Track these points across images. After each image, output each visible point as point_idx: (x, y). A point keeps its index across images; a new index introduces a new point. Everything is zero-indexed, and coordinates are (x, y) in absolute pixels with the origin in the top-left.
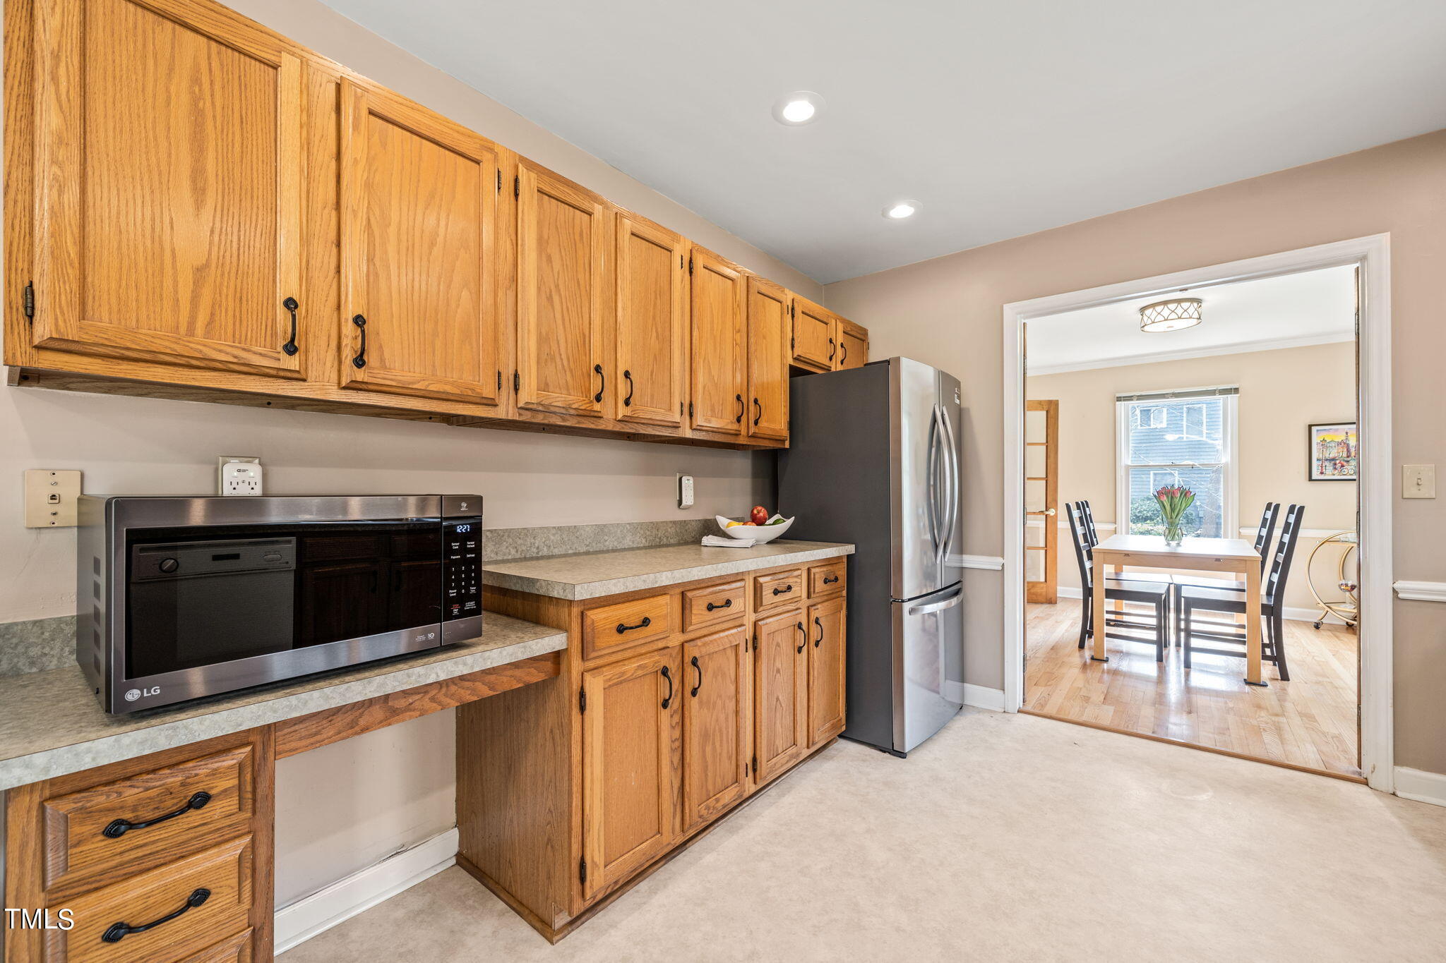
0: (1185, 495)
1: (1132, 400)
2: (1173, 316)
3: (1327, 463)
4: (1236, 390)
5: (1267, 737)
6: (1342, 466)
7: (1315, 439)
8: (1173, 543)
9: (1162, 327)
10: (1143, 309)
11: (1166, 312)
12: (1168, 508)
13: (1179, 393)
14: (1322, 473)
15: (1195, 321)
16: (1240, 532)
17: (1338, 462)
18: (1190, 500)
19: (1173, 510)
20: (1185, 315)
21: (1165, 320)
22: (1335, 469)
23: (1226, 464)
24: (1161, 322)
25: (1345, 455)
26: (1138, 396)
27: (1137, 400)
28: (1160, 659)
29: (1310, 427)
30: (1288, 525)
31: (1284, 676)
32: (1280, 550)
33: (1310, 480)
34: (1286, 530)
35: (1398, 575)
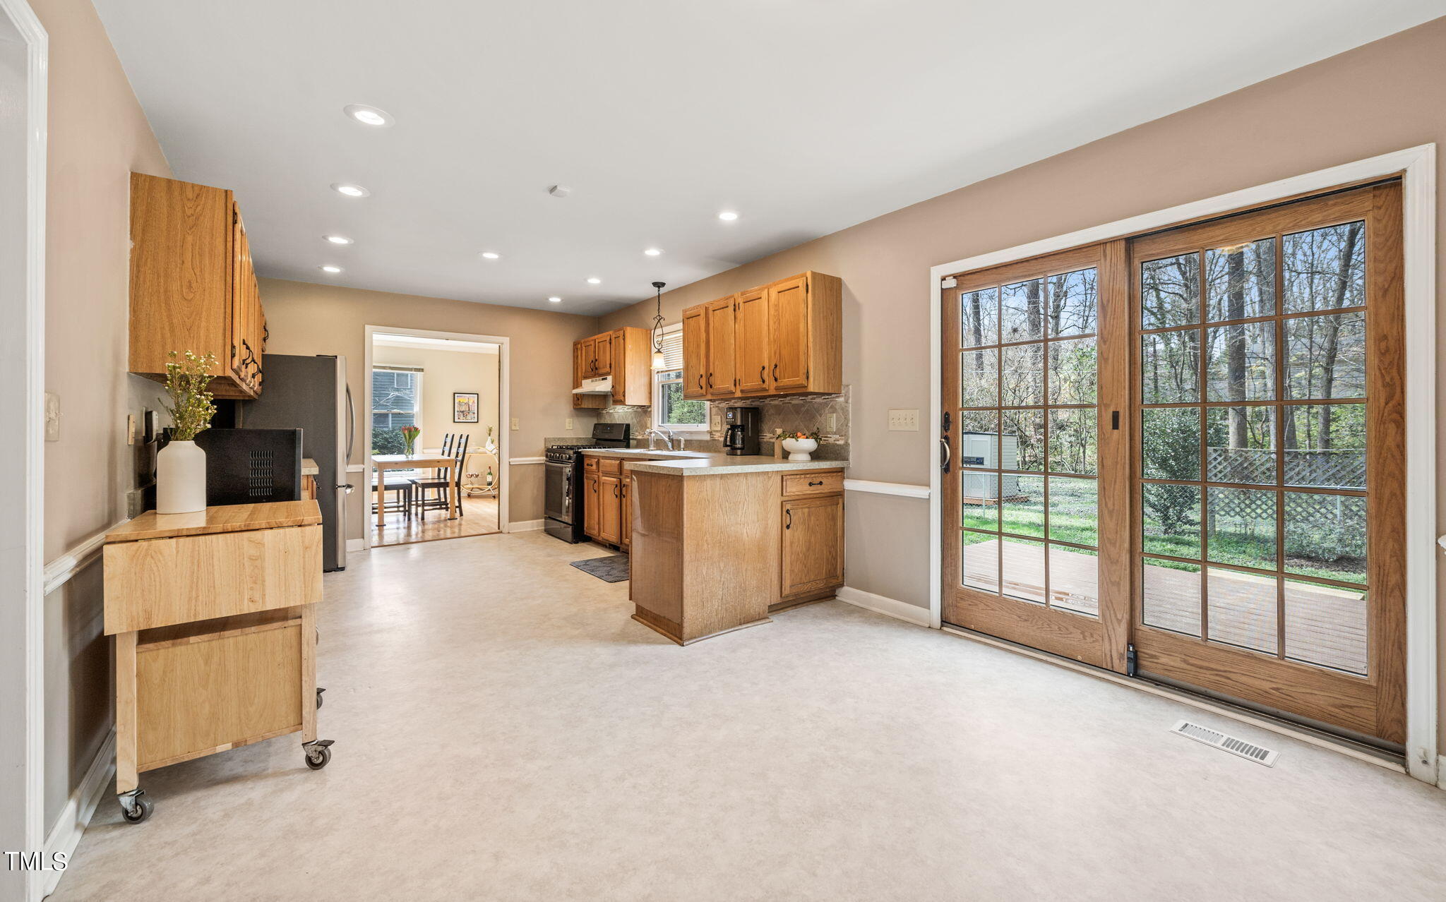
3: (461, 414)
4: (423, 371)
6: (467, 415)
7: (456, 401)
8: (408, 457)
12: (407, 437)
13: (395, 368)
14: (459, 418)
16: (424, 449)
18: (415, 433)
19: (410, 438)
22: (464, 416)
23: (417, 412)
29: (454, 394)
30: (460, 444)
31: (461, 514)
32: (457, 456)
33: (454, 422)
34: (459, 447)
35: (510, 457)
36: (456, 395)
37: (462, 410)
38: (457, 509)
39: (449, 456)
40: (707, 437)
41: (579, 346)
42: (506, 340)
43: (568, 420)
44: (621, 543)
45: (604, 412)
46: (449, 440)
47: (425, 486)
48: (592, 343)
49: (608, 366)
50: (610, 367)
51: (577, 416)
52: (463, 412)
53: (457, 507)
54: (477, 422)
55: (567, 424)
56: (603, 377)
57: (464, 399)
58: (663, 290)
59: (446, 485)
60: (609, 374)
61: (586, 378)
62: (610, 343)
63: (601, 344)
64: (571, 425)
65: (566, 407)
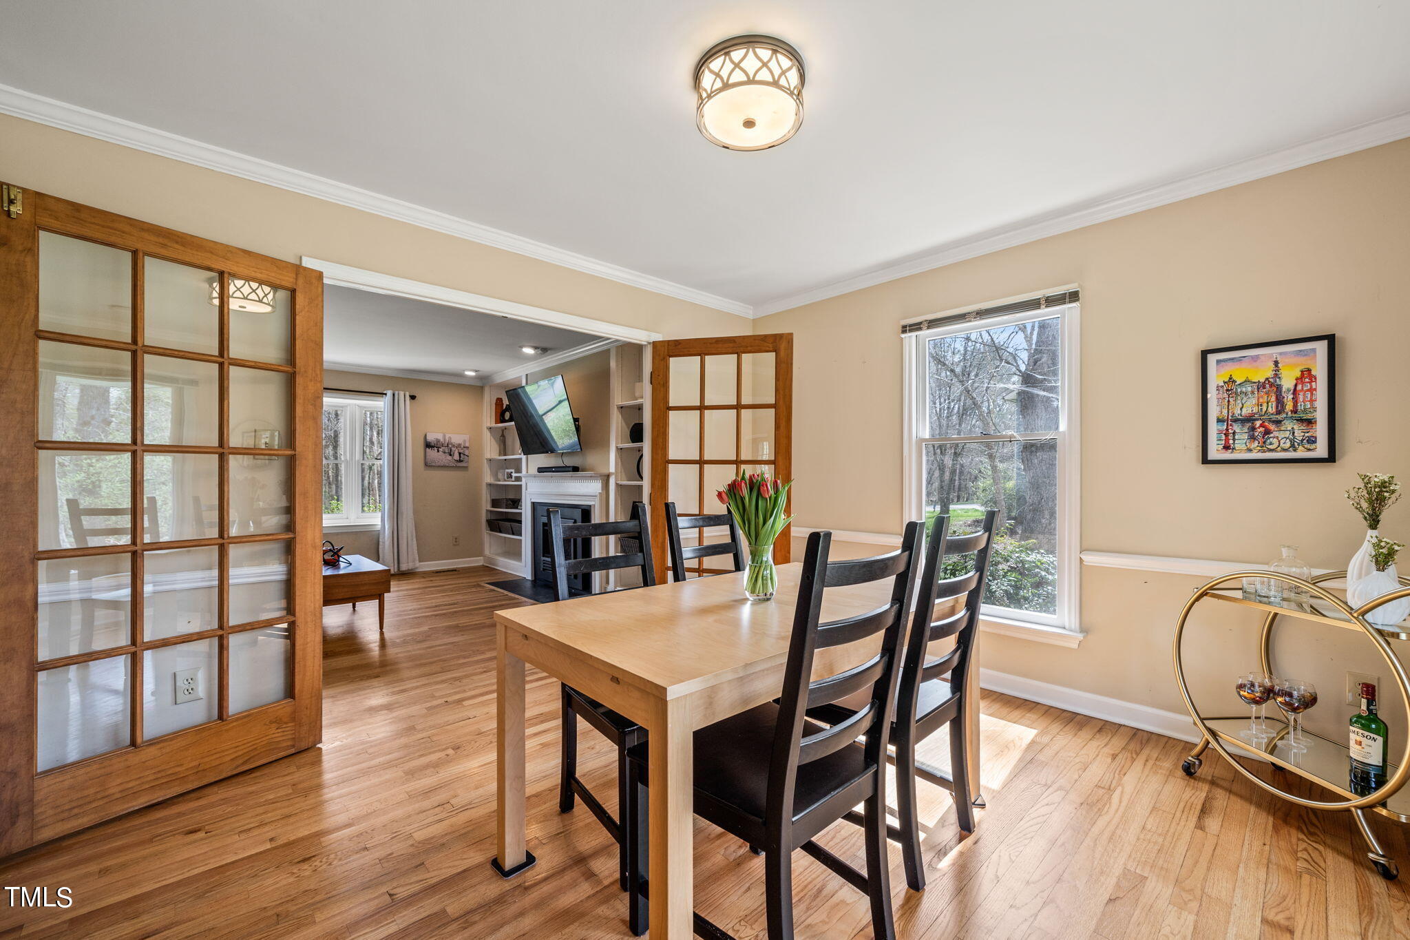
3: (1237, 427)
4: (1074, 295)
14: (1226, 447)
17: (1258, 423)
22: (1253, 438)
25: (1272, 409)
33: (1206, 461)
37: (1248, 412)
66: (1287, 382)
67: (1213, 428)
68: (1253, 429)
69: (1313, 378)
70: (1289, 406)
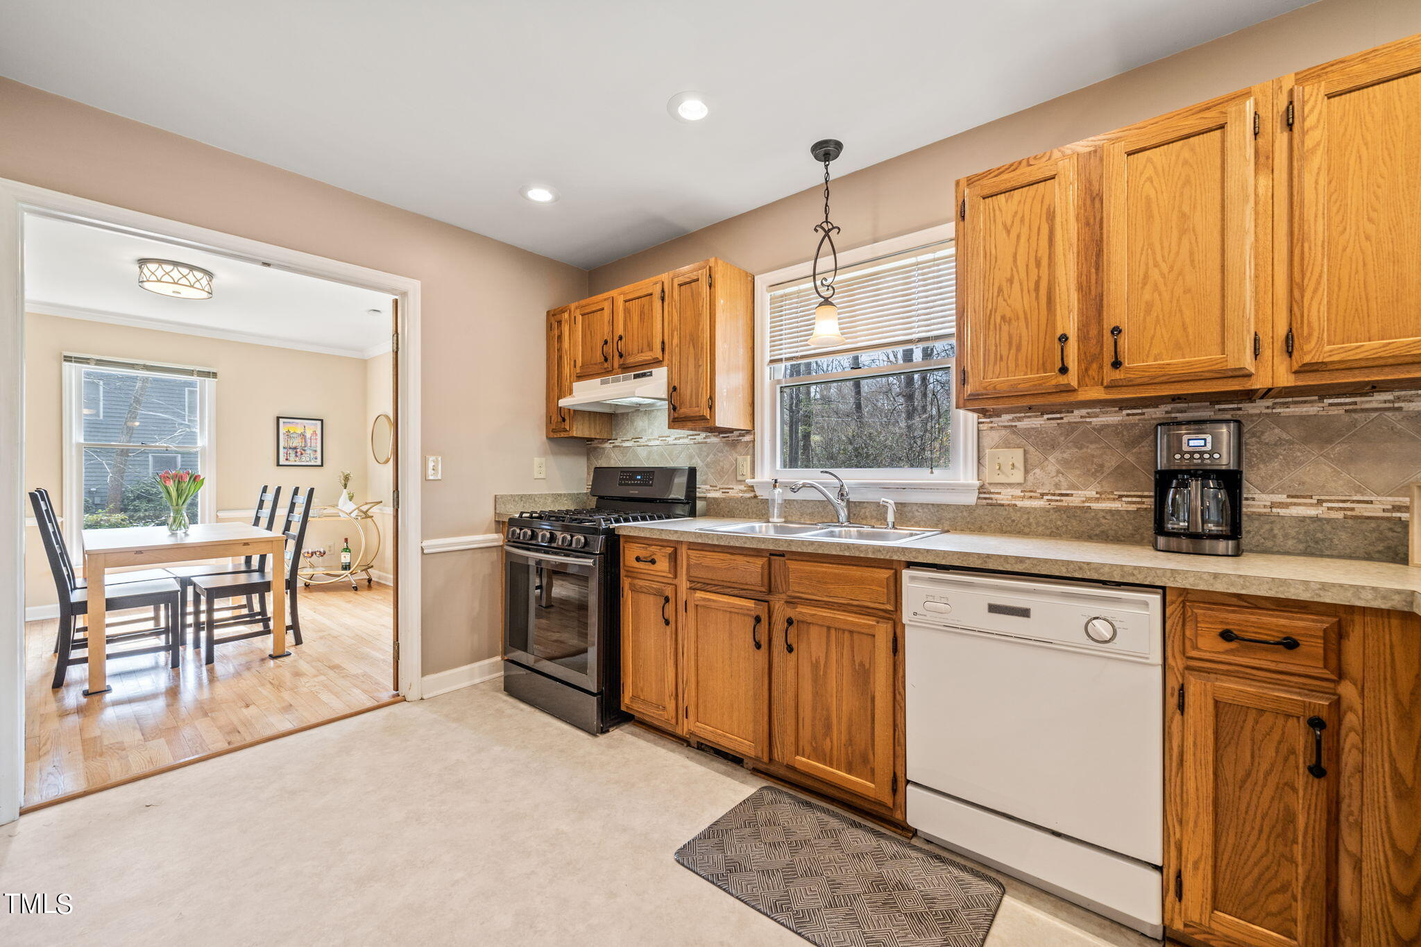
0: (195, 479)
1: (88, 363)
2: (184, 281)
3: (291, 451)
4: (215, 375)
5: (325, 697)
6: (302, 454)
7: (282, 431)
8: (180, 533)
9: (168, 289)
10: (142, 262)
11: (175, 274)
12: (174, 494)
13: (152, 366)
14: (287, 459)
15: (205, 295)
16: (217, 516)
17: (298, 450)
18: (199, 485)
19: (179, 496)
20: (197, 285)
21: (175, 283)
22: (296, 456)
23: (203, 448)
24: (162, 283)
25: (303, 445)
26: (98, 360)
27: (96, 364)
28: (175, 665)
29: (278, 418)
30: (293, 505)
31: (298, 641)
32: (287, 528)
33: (278, 465)
34: (291, 510)
35: (425, 536)
36: (281, 421)
37: (294, 445)
38: (291, 632)
39: (270, 527)
40: (971, 499)
41: (566, 315)
42: (413, 287)
43: (537, 460)
44: (771, 760)
45: (607, 445)
46: (269, 497)
47: (215, 593)
48: (607, 306)
49: (658, 346)
50: (663, 350)
51: (554, 453)
52: (295, 448)
53: (288, 628)
54: (322, 465)
55: (536, 469)
56: (640, 370)
57: (297, 427)
58: (838, 168)
59: (264, 587)
60: (657, 363)
61: (580, 377)
62: (663, 299)
63: (635, 306)
64: (543, 469)
65: (534, 433)
66: (308, 435)
67: (281, 451)
68: (296, 452)
69: (316, 435)
70: (309, 445)
